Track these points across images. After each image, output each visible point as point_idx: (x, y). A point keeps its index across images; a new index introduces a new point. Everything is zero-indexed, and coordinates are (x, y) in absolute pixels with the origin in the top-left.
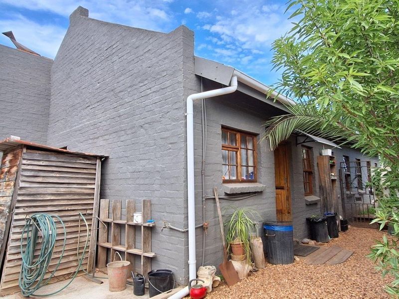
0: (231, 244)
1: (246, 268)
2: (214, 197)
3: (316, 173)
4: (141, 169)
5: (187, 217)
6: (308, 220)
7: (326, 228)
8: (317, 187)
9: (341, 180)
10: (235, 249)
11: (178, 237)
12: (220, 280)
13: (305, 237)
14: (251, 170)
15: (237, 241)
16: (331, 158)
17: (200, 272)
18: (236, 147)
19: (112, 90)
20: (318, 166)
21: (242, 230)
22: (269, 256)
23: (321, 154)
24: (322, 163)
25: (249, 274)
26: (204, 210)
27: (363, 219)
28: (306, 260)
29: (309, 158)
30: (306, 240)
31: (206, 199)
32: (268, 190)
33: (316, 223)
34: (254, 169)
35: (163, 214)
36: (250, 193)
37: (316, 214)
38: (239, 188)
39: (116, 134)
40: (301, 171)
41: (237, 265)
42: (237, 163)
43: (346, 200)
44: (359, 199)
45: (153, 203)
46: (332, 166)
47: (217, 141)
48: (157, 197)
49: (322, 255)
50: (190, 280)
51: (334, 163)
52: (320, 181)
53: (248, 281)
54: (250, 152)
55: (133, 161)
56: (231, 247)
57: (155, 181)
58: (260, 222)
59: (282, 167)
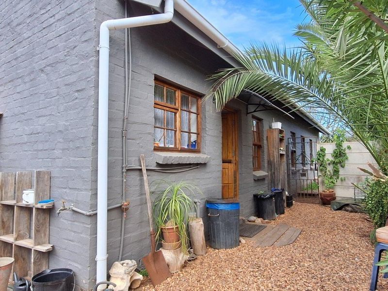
0: (162, 229)
1: (180, 258)
2: (140, 168)
3: (265, 147)
4: (39, 128)
5: (96, 194)
6: (255, 196)
7: (274, 205)
8: (266, 161)
9: (288, 156)
10: (167, 234)
11: (83, 223)
12: (142, 279)
13: (251, 215)
14: (194, 138)
15: (170, 225)
16: (281, 132)
17: (113, 271)
18: (175, 107)
19: (9, 24)
20: (267, 140)
21: (177, 210)
22: (210, 239)
23: (270, 127)
24: (272, 137)
25: (184, 266)
26: (124, 184)
27: (306, 194)
28: (252, 241)
29: (259, 131)
30: (253, 218)
31: (128, 170)
32: (212, 163)
33: (263, 199)
34: (197, 137)
35: (65, 190)
36: (190, 164)
37: (263, 190)
38: (175, 158)
39: (12, 83)
40: (251, 143)
41: (168, 255)
42: (176, 128)
43: (291, 176)
44: (304, 175)
45: (52, 175)
46: (281, 140)
47: (146, 93)
48: (58, 167)
49: (269, 234)
50: (98, 282)
51: (283, 137)
52: (269, 155)
53: (182, 275)
54: (193, 116)
55: (31, 119)
56: (162, 232)
57: (56, 144)
58: (202, 199)
59: (230, 138)
